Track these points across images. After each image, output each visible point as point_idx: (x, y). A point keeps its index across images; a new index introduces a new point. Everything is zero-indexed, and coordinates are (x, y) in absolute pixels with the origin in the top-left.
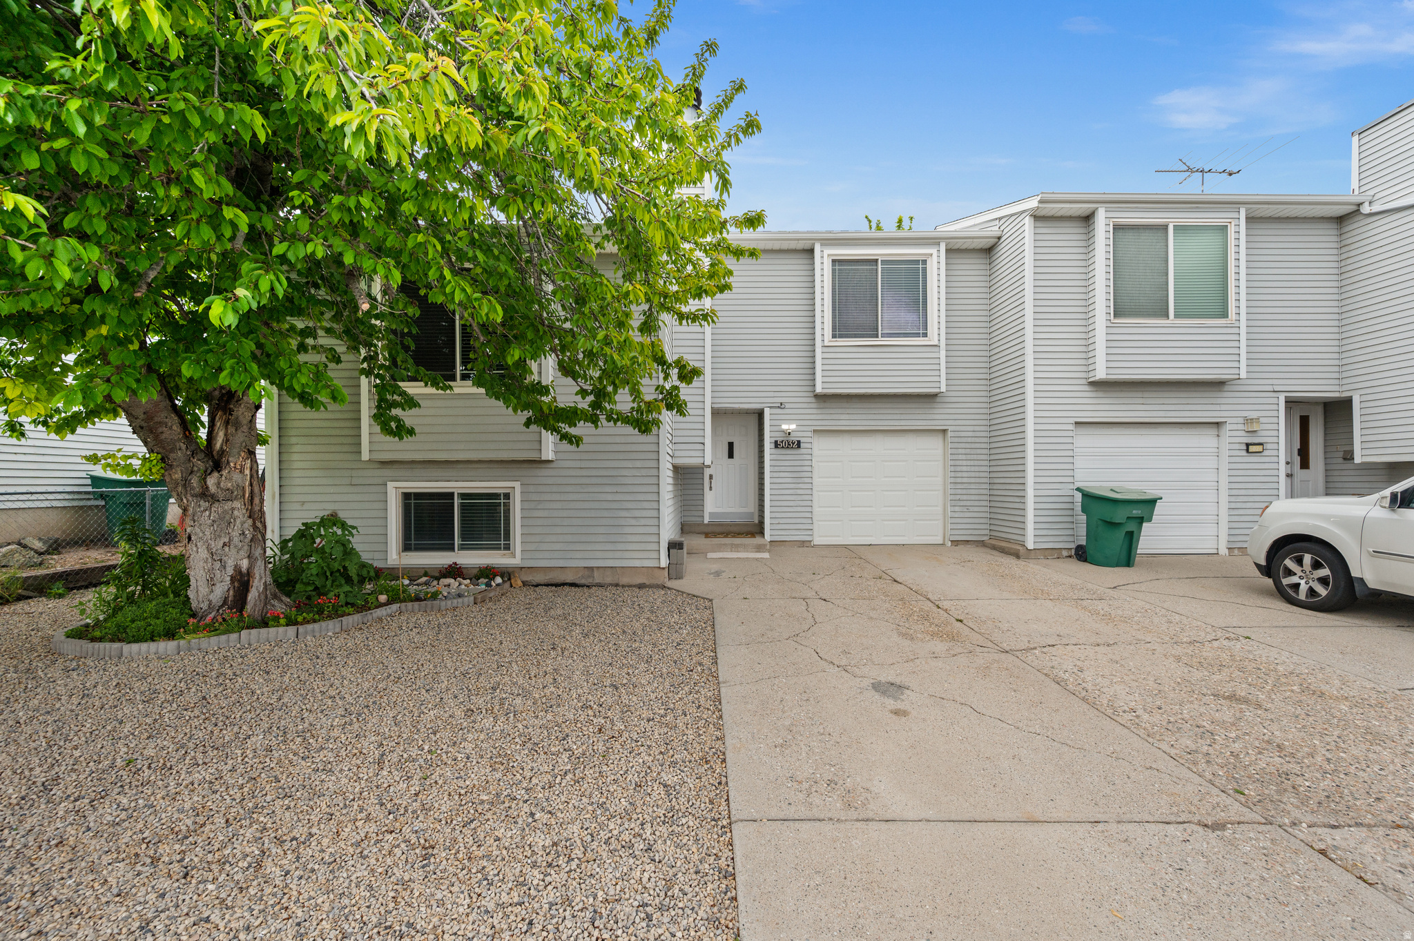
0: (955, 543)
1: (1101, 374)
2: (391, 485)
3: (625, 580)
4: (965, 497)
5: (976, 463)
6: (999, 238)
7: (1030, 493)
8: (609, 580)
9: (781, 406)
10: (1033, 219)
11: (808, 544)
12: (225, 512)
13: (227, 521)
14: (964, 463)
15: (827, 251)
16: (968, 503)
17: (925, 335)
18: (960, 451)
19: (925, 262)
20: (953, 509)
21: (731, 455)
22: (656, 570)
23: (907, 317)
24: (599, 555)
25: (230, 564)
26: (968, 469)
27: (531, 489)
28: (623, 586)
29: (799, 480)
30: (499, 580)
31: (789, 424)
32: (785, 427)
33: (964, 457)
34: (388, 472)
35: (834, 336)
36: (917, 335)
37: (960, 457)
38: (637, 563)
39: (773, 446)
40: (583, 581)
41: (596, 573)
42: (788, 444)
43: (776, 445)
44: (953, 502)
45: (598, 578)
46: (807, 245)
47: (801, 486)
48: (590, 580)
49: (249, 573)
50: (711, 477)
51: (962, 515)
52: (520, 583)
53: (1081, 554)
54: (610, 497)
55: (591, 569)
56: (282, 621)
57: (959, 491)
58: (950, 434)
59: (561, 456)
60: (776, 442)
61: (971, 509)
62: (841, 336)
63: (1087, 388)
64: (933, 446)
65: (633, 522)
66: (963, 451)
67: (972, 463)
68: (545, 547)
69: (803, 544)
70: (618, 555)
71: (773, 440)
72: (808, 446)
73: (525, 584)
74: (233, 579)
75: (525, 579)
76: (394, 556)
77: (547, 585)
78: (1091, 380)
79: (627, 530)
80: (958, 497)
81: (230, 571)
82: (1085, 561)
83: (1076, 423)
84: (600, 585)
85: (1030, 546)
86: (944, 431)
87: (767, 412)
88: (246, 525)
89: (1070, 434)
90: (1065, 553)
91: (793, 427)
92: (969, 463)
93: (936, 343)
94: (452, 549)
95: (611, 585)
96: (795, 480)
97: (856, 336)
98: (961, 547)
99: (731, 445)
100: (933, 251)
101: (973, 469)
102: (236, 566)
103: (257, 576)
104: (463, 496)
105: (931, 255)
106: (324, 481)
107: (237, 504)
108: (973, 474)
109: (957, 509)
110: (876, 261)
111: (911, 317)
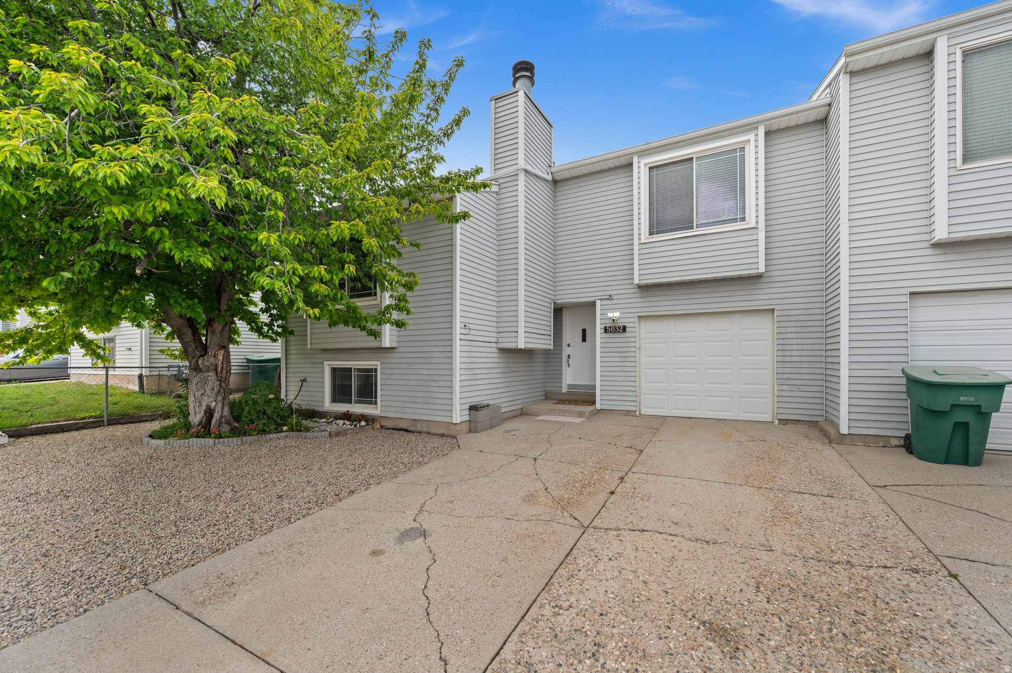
0: (784, 422)
1: (941, 233)
2: (326, 363)
3: (433, 430)
4: (795, 376)
5: (809, 341)
6: (830, 105)
7: (844, 373)
8: (425, 429)
9: (610, 298)
10: (848, 76)
11: (633, 414)
12: (205, 377)
13: (205, 382)
14: (794, 341)
15: (644, 161)
16: (799, 382)
17: (743, 219)
18: (789, 330)
19: (742, 149)
20: (780, 388)
21: (584, 340)
22: (451, 425)
23: (725, 206)
24: (420, 411)
25: (204, 404)
26: (799, 347)
27: (386, 366)
28: (433, 434)
29: (625, 359)
30: (363, 423)
31: (613, 312)
32: (610, 315)
33: (794, 336)
34: (325, 356)
35: (651, 233)
36: (735, 220)
37: (789, 336)
38: (440, 419)
39: (603, 331)
40: (411, 429)
41: (418, 424)
42: (615, 329)
43: (606, 330)
44: (781, 382)
45: (419, 427)
46: (623, 161)
47: (627, 364)
48: (415, 428)
49: (214, 410)
50: (569, 356)
51: (791, 394)
52: (379, 426)
53: (908, 445)
54: (425, 372)
55: (415, 420)
56: (213, 436)
57: (788, 370)
58: (776, 313)
59: (401, 344)
60: (605, 327)
61: (803, 388)
62: (658, 233)
63: (930, 252)
64: (764, 327)
65: (438, 390)
66: (793, 330)
67: (804, 341)
68: (392, 404)
69: (628, 413)
70: (430, 412)
71: (603, 326)
72: (633, 330)
73: (382, 427)
74: (205, 412)
75: (382, 424)
76: (328, 405)
77: (393, 429)
78: (932, 242)
79: (435, 395)
80: (787, 376)
81: (204, 408)
82: (911, 453)
83: (911, 294)
84: (420, 432)
85: (844, 430)
86: (773, 310)
87: (598, 303)
88: (215, 385)
89: (904, 306)
90: (894, 442)
91: (617, 314)
92: (800, 341)
93: (753, 225)
94: (351, 402)
95: (426, 432)
96: (622, 359)
97: (671, 230)
98: (790, 427)
99: (584, 331)
100: (751, 137)
101: (805, 347)
102: (207, 406)
103: (217, 411)
104: (359, 370)
105: (749, 141)
106: (301, 361)
107: (211, 374)
108: (805, 353)
109: (785, 388)
110: (692, 159)
111: (728, 204)
